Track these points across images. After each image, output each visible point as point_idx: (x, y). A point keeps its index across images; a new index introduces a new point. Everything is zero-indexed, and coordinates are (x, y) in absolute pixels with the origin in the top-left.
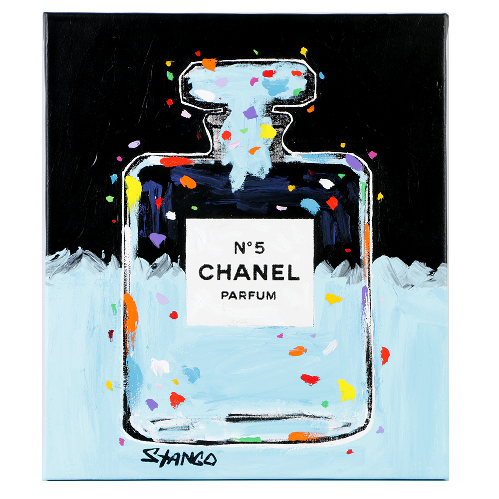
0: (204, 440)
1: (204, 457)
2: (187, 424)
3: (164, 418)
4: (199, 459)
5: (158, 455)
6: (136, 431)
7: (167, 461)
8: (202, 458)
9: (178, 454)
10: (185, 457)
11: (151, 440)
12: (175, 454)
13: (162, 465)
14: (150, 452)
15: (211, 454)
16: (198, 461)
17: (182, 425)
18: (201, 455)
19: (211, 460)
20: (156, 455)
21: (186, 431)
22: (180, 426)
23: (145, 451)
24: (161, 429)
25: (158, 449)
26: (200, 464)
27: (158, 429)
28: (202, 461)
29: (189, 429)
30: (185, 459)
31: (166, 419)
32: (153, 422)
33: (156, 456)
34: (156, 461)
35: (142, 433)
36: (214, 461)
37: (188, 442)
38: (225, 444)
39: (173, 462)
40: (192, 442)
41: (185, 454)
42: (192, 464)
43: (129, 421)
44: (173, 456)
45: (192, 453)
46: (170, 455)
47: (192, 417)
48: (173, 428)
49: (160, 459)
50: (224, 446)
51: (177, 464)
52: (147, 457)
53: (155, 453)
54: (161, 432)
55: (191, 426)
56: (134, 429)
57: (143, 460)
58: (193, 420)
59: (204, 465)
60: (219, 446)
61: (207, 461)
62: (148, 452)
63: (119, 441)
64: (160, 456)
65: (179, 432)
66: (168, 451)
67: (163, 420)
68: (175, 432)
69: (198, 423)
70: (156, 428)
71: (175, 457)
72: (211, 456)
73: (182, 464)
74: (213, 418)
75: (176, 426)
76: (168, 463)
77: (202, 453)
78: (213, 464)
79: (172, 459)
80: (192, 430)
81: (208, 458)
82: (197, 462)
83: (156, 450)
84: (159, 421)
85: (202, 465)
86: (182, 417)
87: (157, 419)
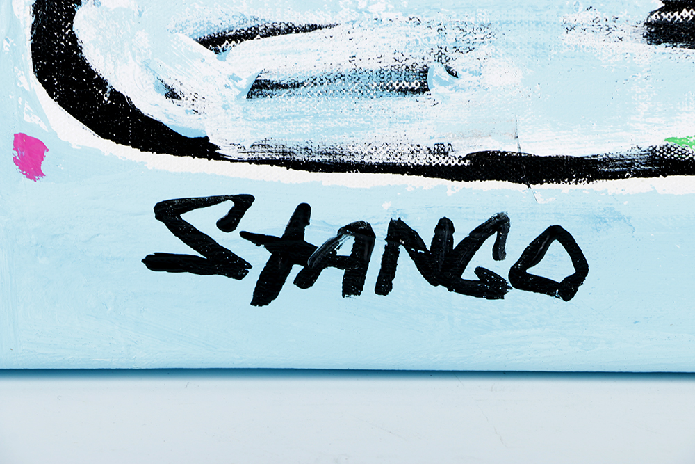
0: (511, 148)
1: (515, 247)
2: (416, 58)
3: (280, 19)
4: (483, 257)
5: (243, 234)
6: (117, 96)
7: (296, 269)
8: (499, 253)
9: (362, 232)
10: (402, 249)
11: (202, 148)
12: (344, 231)
13: (265, 293)
14: (204, 220)
15: (555, 233)
16: (479, 271)
17: (388, 62)
18: (492, 239)
19: (555, 265)
20: (235, 234)
21: (409, 100)
22: (375, 66)
23: (170, 213)
24: (260, 87)
25: (243, 203)
26: (489, 287)
27: (246, 83)
28: (502, 269)
29: (424, 89)
30: (405, 261)
31: (290, 30)
32: (214, 42)
33: (231, 241)
34: (236, 268)
35: (151, 105)
36: (571, 271)
37: (422, 160)
38: (639, 174)
39: (332, 277)
40: (441, 161)
41: (400, 233)
42: (441, 289)
43: (74, 38)
44: (333, 243)
45: (445, 226)
46: (315, 236)
47: (442, 18)
48: (325, 82)
49: (258, 258)
50: (632, 185)
51: (352, 286)
52: (180, 247)
53: (227, 224)
54: (262, 104)
55: (437, 70)
56: (102, 83)
57: (157, 262)
58: (451, 37)
59: (514, 294)
60: (600, 185)
61: (530, 271)
62: (184, 216)
63: (10, 153)
64: (257, 239)
65: (366, 103)
66: (303, 213)
67: (273, 32)
68: (344, 104)
69: (482, 51)
70: (234, 78)
71: (346, 248)
72: (556, 247)
73: (384, 286)
74: (571, 20)
75: (347, 68)
76: (305, 281)
77: (499, 225)
78: (567, 289)
79: (328, 256)
80: (442, 90)
81: (534, 252)
82: (469, 274)
83: (229, 205)
84: (248, 35)
85: (500, 295)
86: (385, 16)
87: (233, 24)
